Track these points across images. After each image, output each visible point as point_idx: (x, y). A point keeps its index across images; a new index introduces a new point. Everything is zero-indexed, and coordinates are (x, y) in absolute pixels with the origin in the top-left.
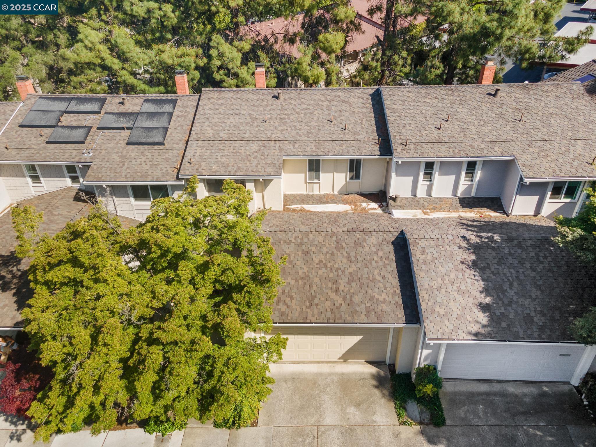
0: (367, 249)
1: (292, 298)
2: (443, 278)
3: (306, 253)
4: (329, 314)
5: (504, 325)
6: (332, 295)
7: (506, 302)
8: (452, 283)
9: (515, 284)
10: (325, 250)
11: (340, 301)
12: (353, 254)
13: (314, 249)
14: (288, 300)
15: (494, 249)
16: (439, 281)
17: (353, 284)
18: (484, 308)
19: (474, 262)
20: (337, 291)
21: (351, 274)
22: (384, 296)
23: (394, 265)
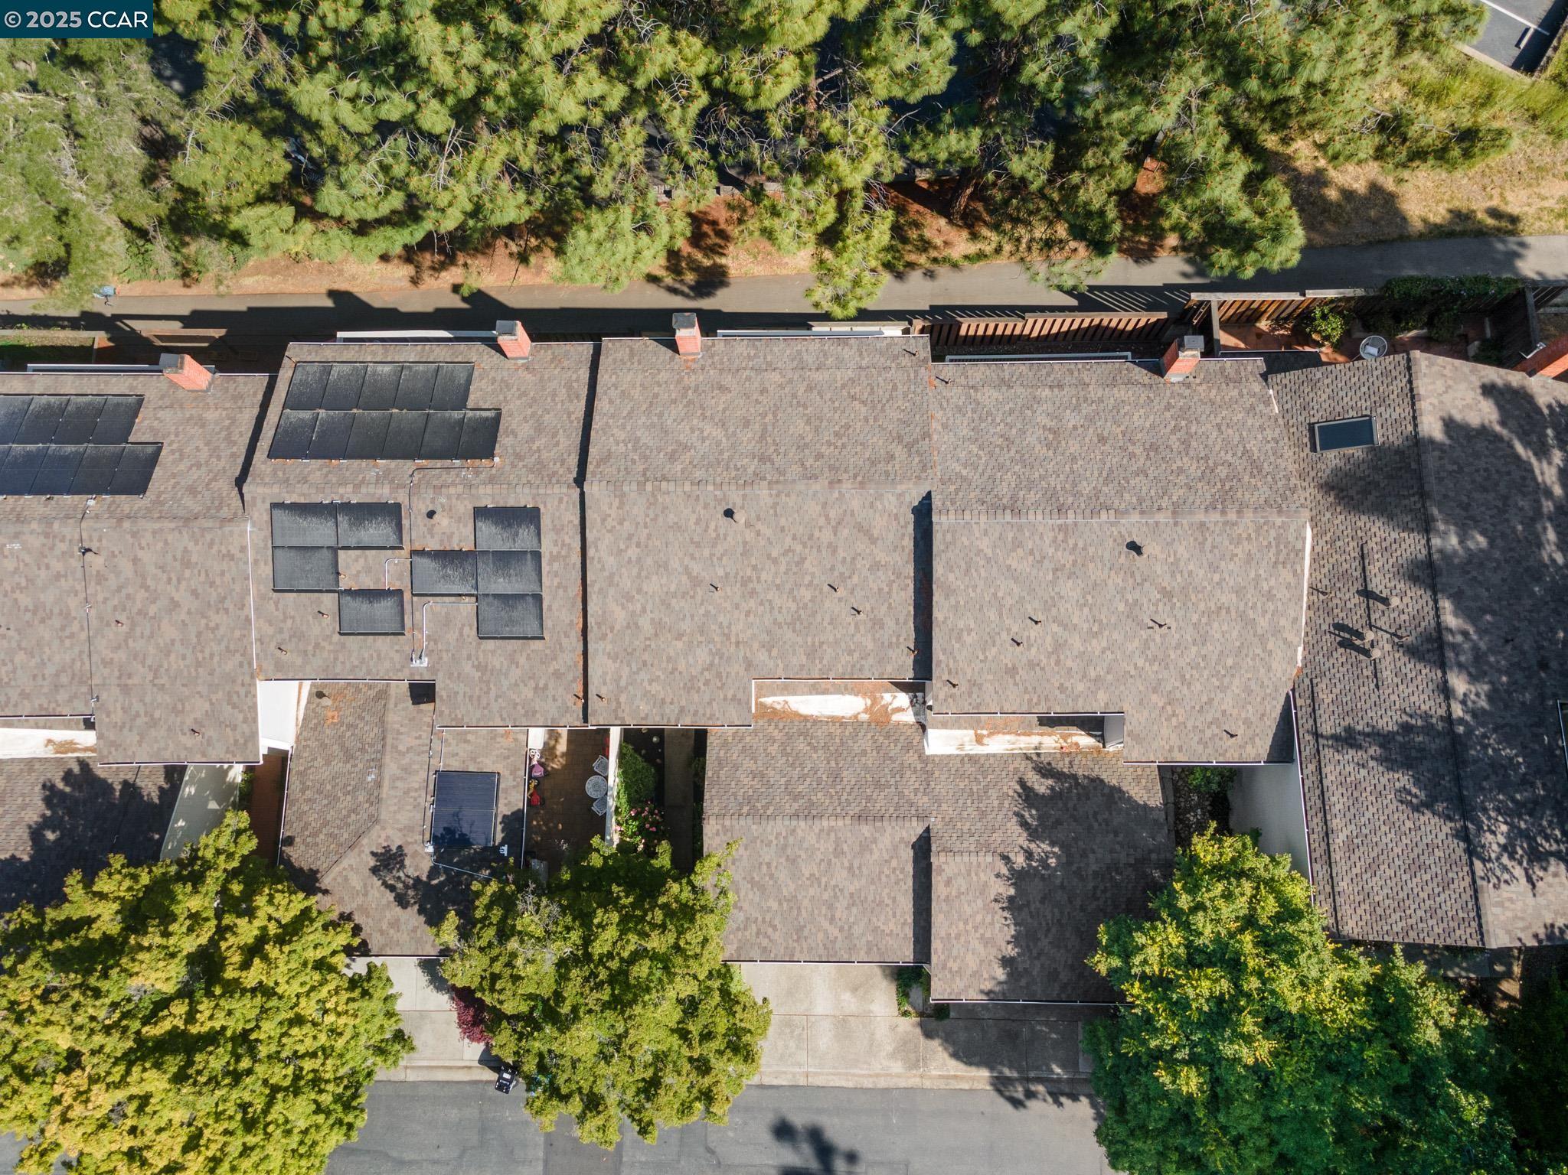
0: (876, 856)
1: (775, 928)
2: (966, 923)
3: (793, 861)
4: (821, 951)
5: (1023, 982)
6: (826, 925)
7: (1035, 952)
8: (976, 928)
9: (1054, 930)
10: (819, 856)
11: (836, 932)
12: (856, 864)
13: (804, 856)
14: (770, 931)
15: (1043, 877)
16: (961, 925)
17: (854, 910)
18: (1006, 962)
19: (1011, 899)
20: (832, 919)
21: (851, 895)
22: (891, 926)
23: (910, 882)
